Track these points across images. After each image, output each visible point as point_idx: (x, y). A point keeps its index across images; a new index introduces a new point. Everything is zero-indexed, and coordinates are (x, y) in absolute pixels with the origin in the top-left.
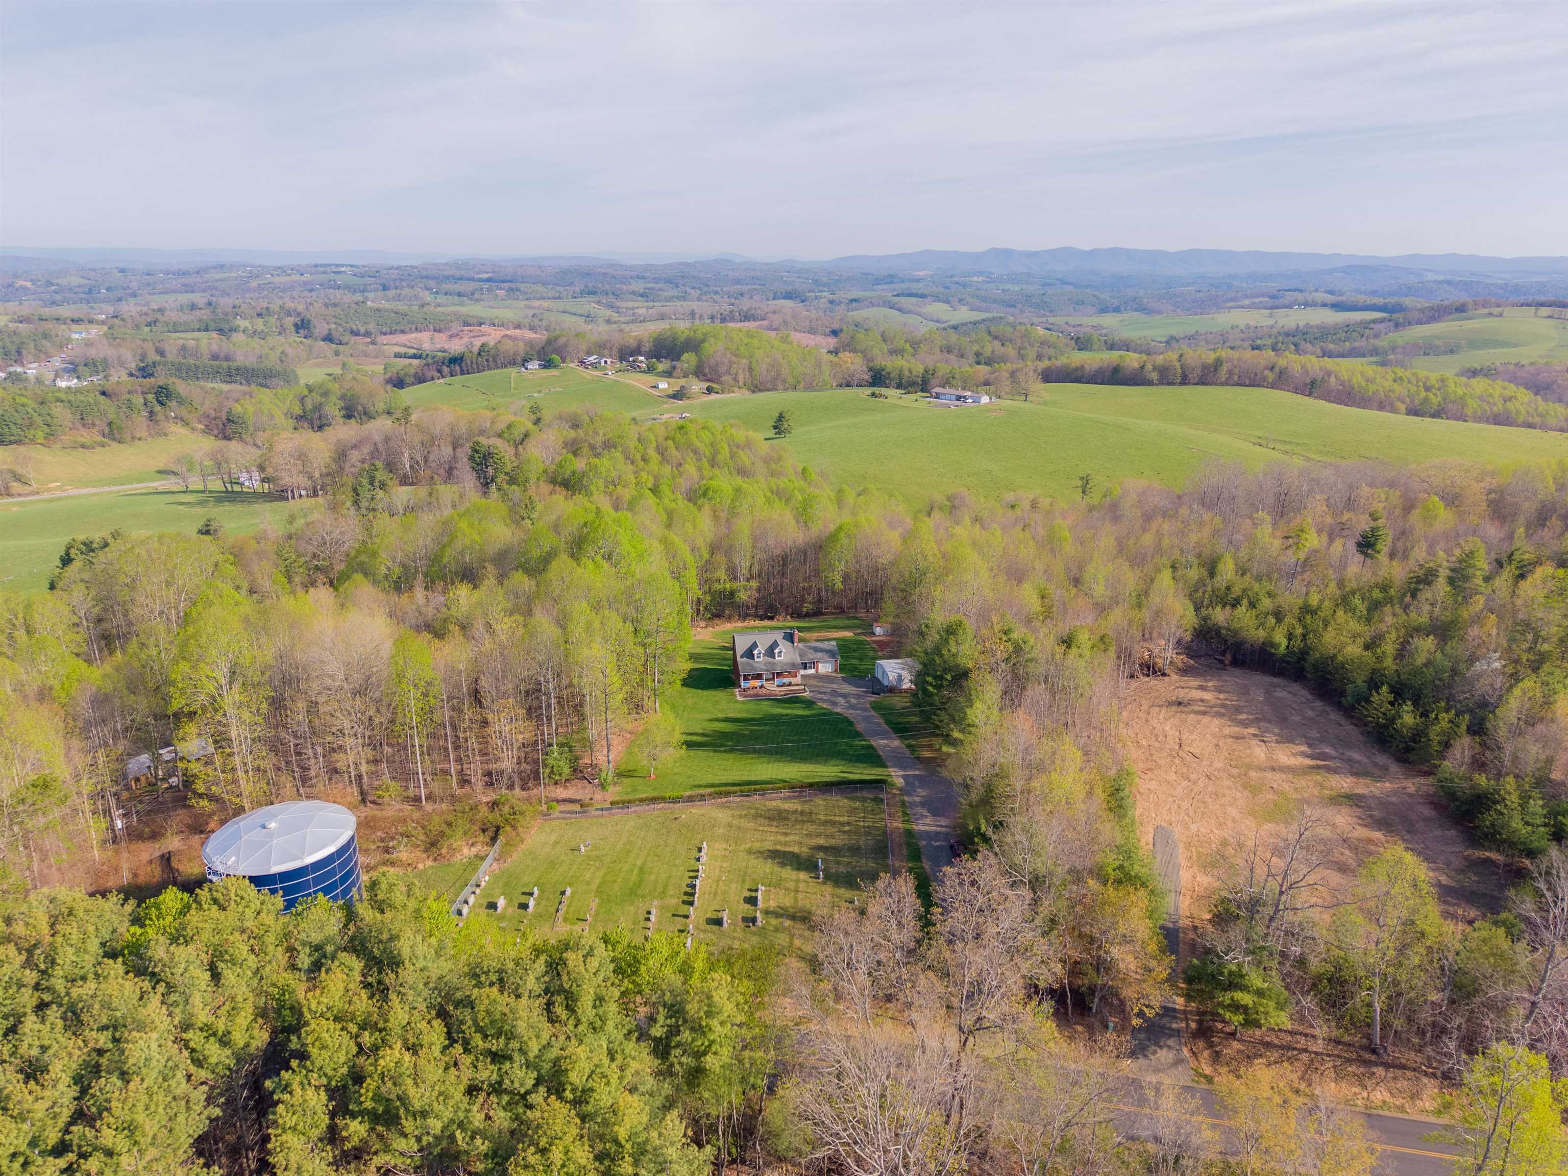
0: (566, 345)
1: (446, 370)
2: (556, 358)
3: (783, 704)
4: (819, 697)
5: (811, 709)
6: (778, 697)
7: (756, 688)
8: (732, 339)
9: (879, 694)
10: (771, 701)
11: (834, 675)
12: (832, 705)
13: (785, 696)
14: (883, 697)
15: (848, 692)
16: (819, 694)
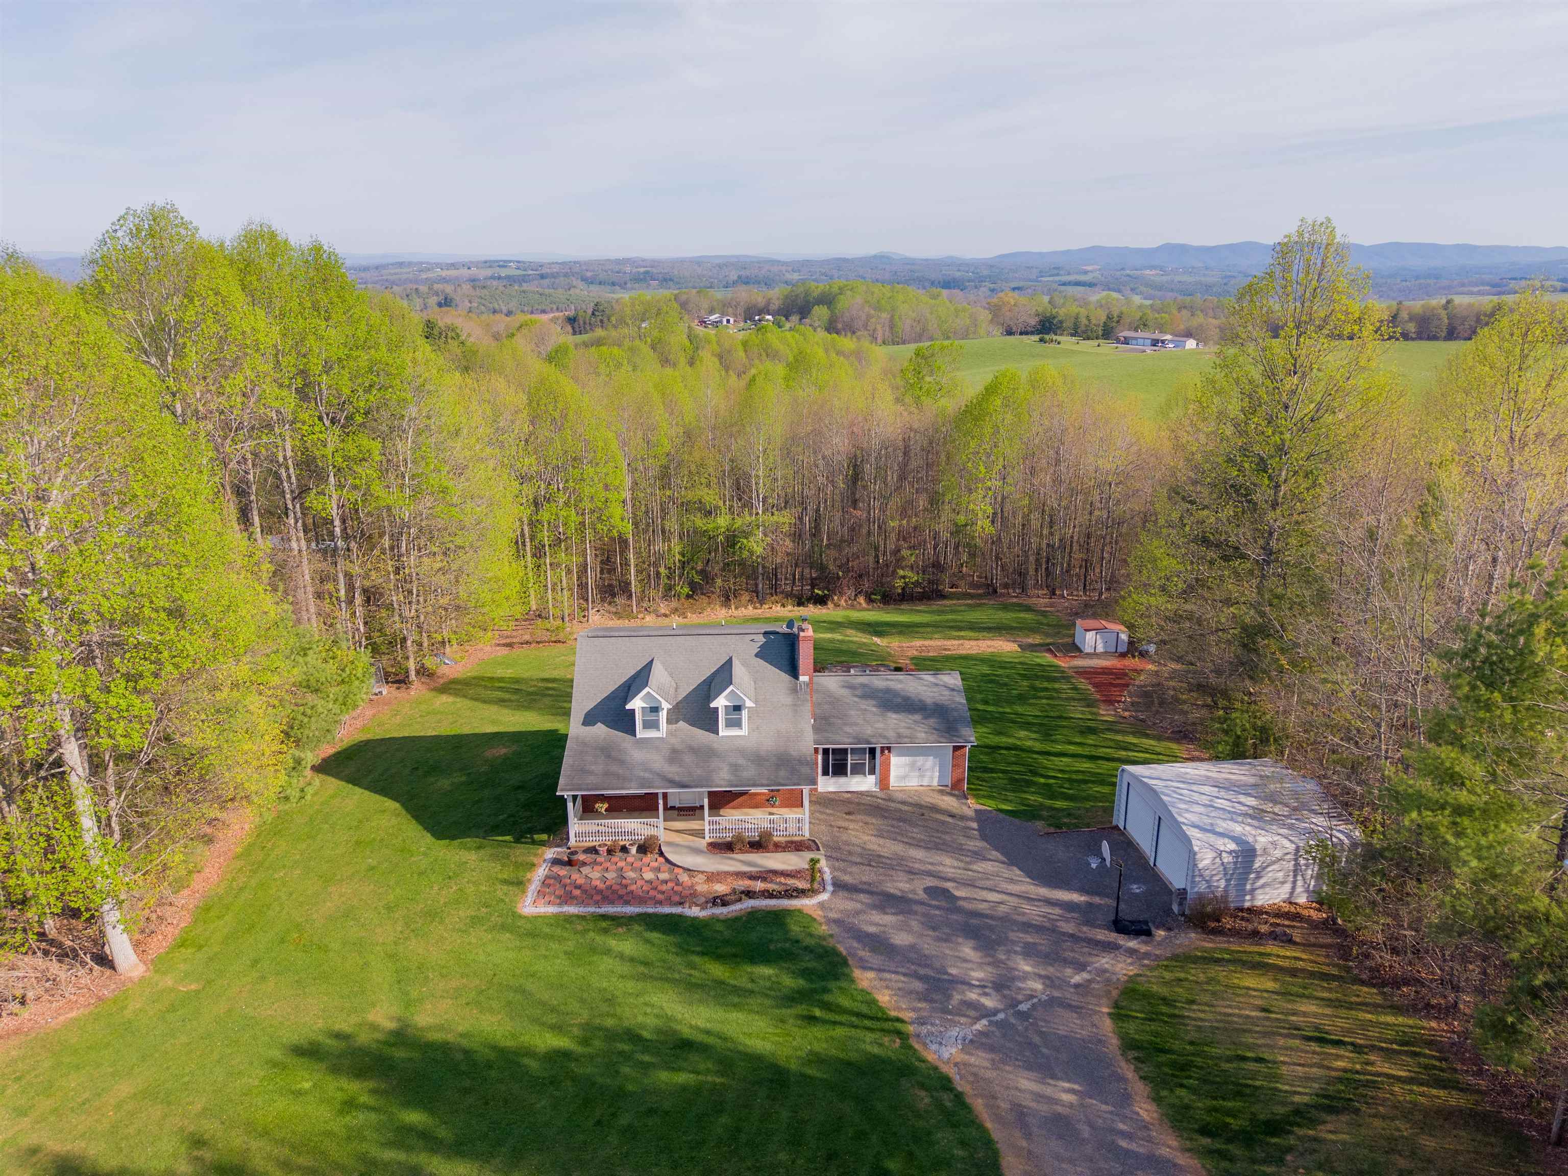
0: (686, 303)
3: (696, 959)
4: (872, 929)
5: (817, 1013)
6: (695, 912)
7: (624, 849)
8: (873, 293)
9: (1148, 933)
10: (655, 936)
11: (949, 802)
12: (924, 997)
13: (724, 904)
14: (1175, 957)
15: (1002, 909)
16: (875, 907)
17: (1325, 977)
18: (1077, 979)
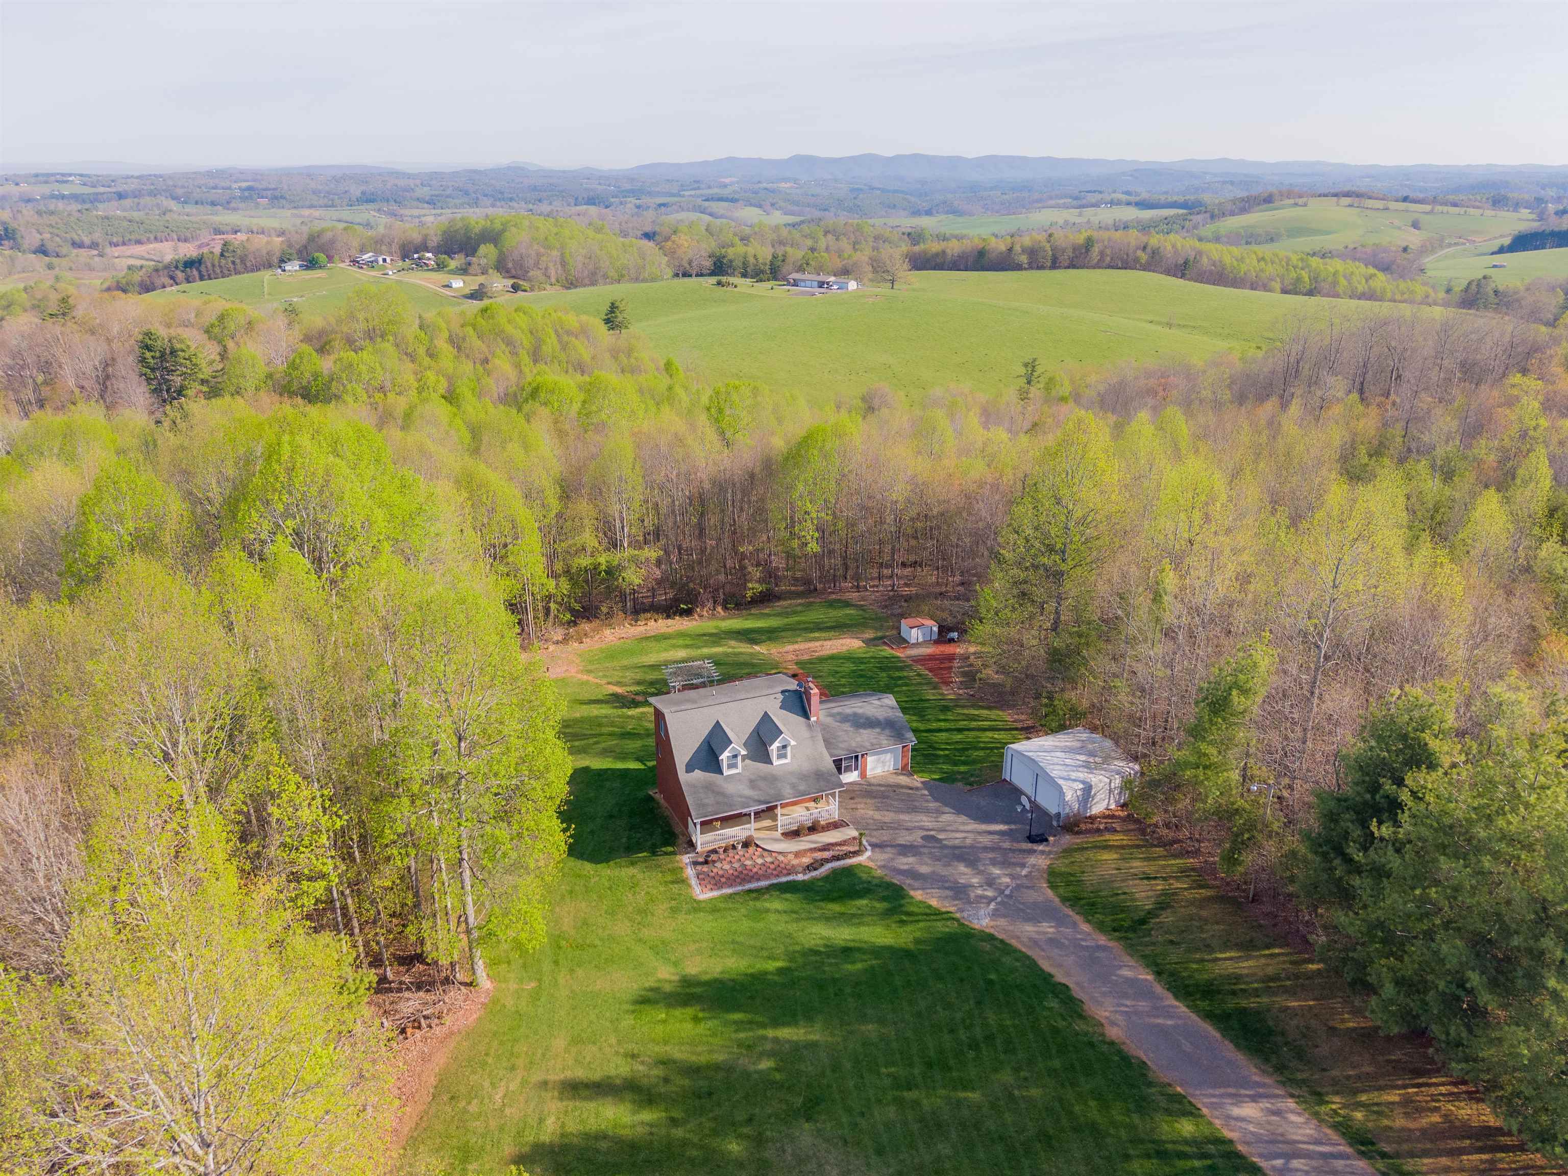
0: (332, 242)
1: (180, 275)
2: (322, 257)
3: (822, 904)
4: (906, 867)
5: (904, 918)
6: (800, 877)
7: (734, 847)
8: (537, 229)
9: (1047, 840)
10: (788, 896)
11: (904, 780)
12: (955, 898)
13: (815, 869)
14: (1065, 851)
15: (968, 841)
16: (900, 854)
17: (1138, 846)
18: (1024, 873)
